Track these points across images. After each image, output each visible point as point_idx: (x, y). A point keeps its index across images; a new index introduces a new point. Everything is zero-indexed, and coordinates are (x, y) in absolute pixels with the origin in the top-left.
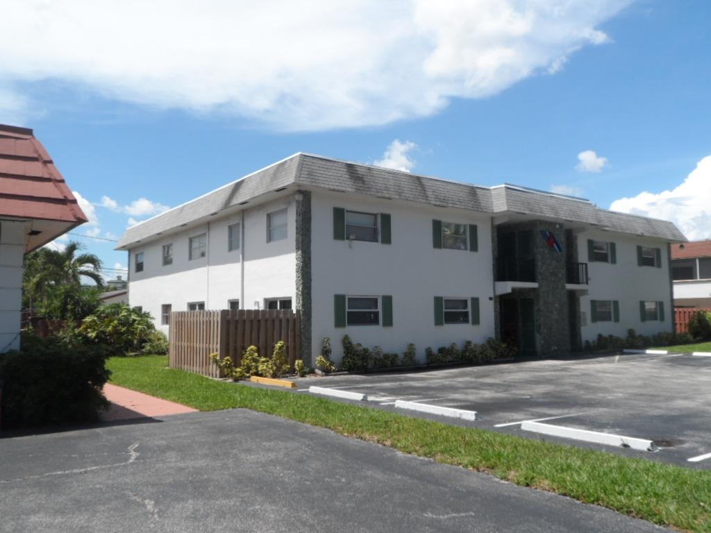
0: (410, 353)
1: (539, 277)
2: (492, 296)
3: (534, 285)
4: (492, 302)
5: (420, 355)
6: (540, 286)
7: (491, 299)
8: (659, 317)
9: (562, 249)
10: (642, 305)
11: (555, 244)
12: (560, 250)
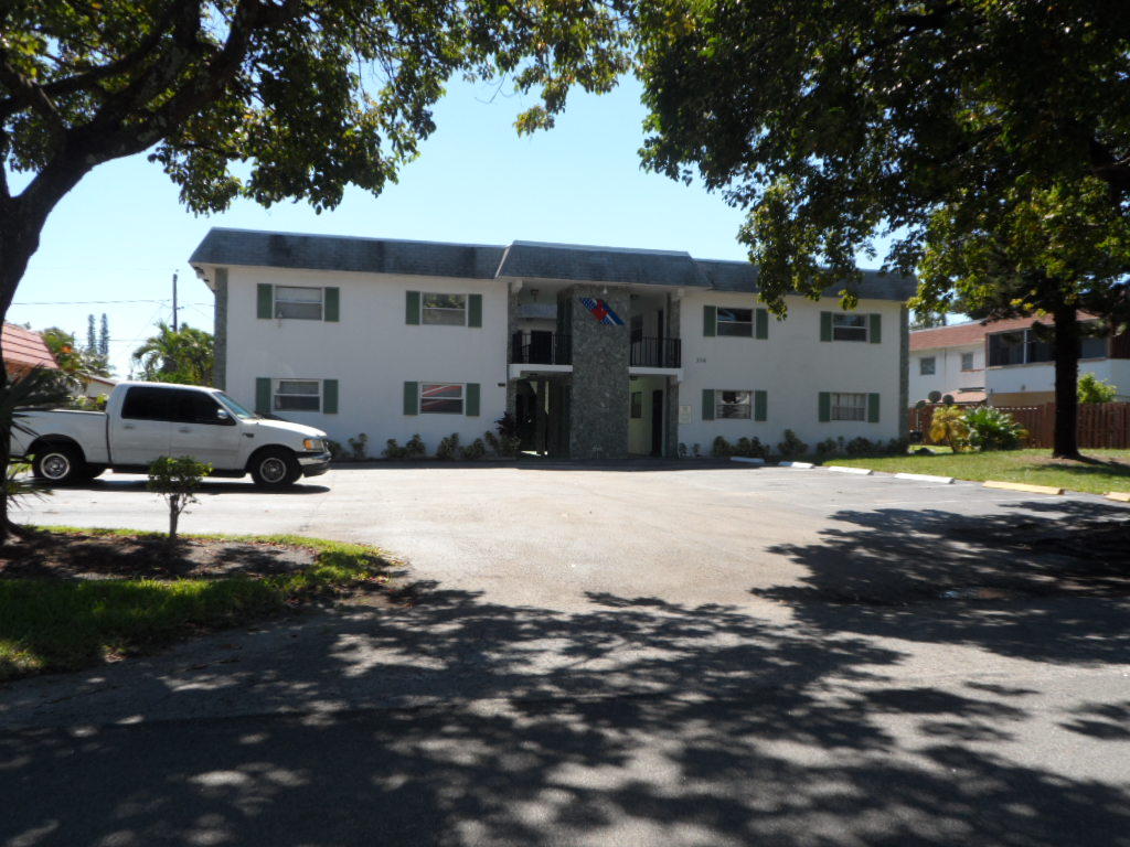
0: (358, 446)
1: (574, 358)
2: (505, 381)
3: (567, 368)
4: (504, 390)
5: (376, 447)
6: (576, 370)
7: (501, 385)
8: (866, 416)
9: (624, 321)
10: (824, 398)
11: (608, 316)
12: (619, 322)
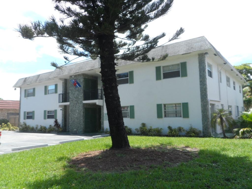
1: (70, 100)
6: (70, 103)
7: (61, 110)
8: (182, 115)
9: (81, 85)
10: (159, 107)
11: (77, 84)
12: (80, 86)
